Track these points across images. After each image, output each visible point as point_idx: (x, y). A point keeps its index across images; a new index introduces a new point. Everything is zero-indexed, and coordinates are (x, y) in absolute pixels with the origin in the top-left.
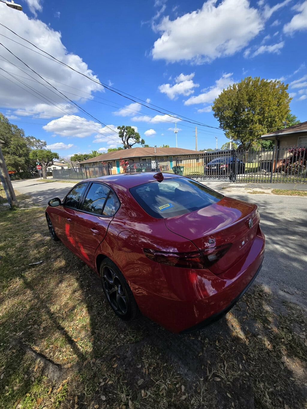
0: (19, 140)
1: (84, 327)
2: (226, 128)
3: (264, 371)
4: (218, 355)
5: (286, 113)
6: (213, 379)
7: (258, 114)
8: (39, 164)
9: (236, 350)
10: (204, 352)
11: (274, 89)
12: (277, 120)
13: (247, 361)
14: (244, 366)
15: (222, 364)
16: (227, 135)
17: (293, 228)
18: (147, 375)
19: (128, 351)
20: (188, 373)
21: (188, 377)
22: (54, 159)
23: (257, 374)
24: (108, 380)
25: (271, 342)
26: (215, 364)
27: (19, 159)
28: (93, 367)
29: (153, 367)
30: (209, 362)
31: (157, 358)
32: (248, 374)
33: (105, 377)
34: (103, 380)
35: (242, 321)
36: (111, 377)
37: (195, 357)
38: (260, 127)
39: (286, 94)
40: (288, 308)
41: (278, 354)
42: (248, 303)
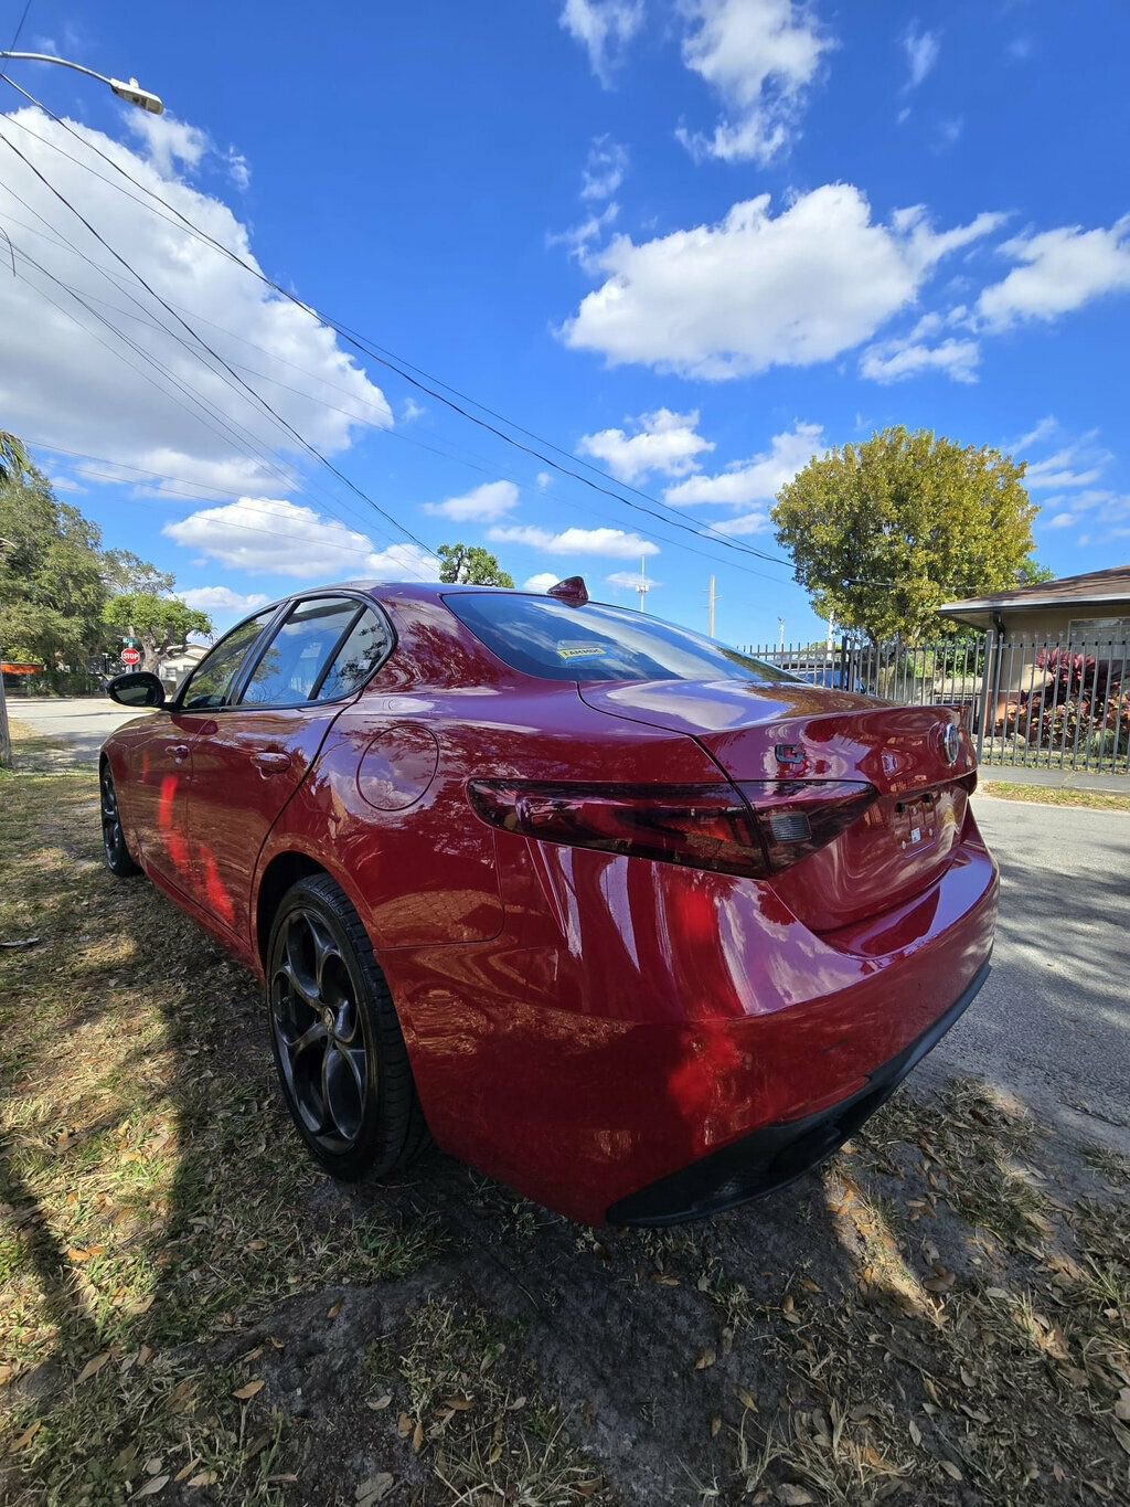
0: (76, 557)
1: (139, 1201)
2: (816, 581)
3: (1040, 1462)
4: (795, 1367)
5: (1020, 553)
6: (770, 1492)
7: (927, 546)
8: (134, 646)
9: (886, 1351)
10: (727, 1352)
11: (979, 471)
12: (992, 571)
13: (947, 1407)
14: (934, 1433)
15: (818, 1412)
16: (819, 606)
17: (1084, 899)
18: (417, 1454)
19: (332, 1320)
20: (637, 1455)
21: (638, 1478)
22: (193, 632)
23: (1003, 1476)
24: (193, 1464)
25: (1053, 1317)
26: (784, 1414)
27: (63, 623)
28: (129, 1388)
29: (452, 1413)
30: (750, 1404)
31: (479, 1368)
32: (956, 1474)
33: (178, 1448)
34: (164, 1465)
35: (909, 1221)
36: (212, 1448)
37: (676, 1375)
38: (932, 590)
39: (1019, 491)
40: (1111, 1174)
41: (1095, 1375)
42: (928, 1146)
